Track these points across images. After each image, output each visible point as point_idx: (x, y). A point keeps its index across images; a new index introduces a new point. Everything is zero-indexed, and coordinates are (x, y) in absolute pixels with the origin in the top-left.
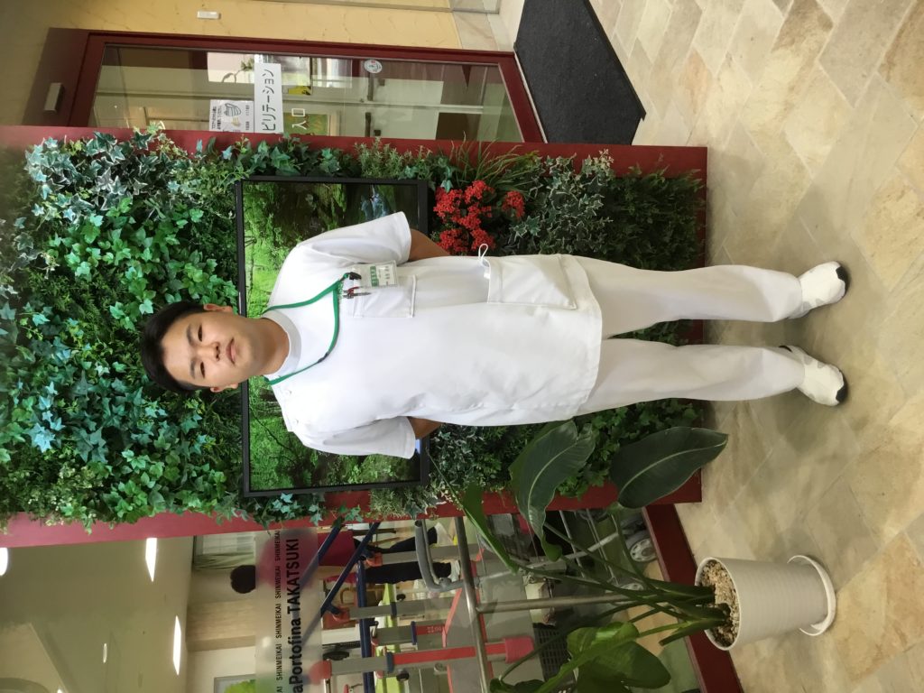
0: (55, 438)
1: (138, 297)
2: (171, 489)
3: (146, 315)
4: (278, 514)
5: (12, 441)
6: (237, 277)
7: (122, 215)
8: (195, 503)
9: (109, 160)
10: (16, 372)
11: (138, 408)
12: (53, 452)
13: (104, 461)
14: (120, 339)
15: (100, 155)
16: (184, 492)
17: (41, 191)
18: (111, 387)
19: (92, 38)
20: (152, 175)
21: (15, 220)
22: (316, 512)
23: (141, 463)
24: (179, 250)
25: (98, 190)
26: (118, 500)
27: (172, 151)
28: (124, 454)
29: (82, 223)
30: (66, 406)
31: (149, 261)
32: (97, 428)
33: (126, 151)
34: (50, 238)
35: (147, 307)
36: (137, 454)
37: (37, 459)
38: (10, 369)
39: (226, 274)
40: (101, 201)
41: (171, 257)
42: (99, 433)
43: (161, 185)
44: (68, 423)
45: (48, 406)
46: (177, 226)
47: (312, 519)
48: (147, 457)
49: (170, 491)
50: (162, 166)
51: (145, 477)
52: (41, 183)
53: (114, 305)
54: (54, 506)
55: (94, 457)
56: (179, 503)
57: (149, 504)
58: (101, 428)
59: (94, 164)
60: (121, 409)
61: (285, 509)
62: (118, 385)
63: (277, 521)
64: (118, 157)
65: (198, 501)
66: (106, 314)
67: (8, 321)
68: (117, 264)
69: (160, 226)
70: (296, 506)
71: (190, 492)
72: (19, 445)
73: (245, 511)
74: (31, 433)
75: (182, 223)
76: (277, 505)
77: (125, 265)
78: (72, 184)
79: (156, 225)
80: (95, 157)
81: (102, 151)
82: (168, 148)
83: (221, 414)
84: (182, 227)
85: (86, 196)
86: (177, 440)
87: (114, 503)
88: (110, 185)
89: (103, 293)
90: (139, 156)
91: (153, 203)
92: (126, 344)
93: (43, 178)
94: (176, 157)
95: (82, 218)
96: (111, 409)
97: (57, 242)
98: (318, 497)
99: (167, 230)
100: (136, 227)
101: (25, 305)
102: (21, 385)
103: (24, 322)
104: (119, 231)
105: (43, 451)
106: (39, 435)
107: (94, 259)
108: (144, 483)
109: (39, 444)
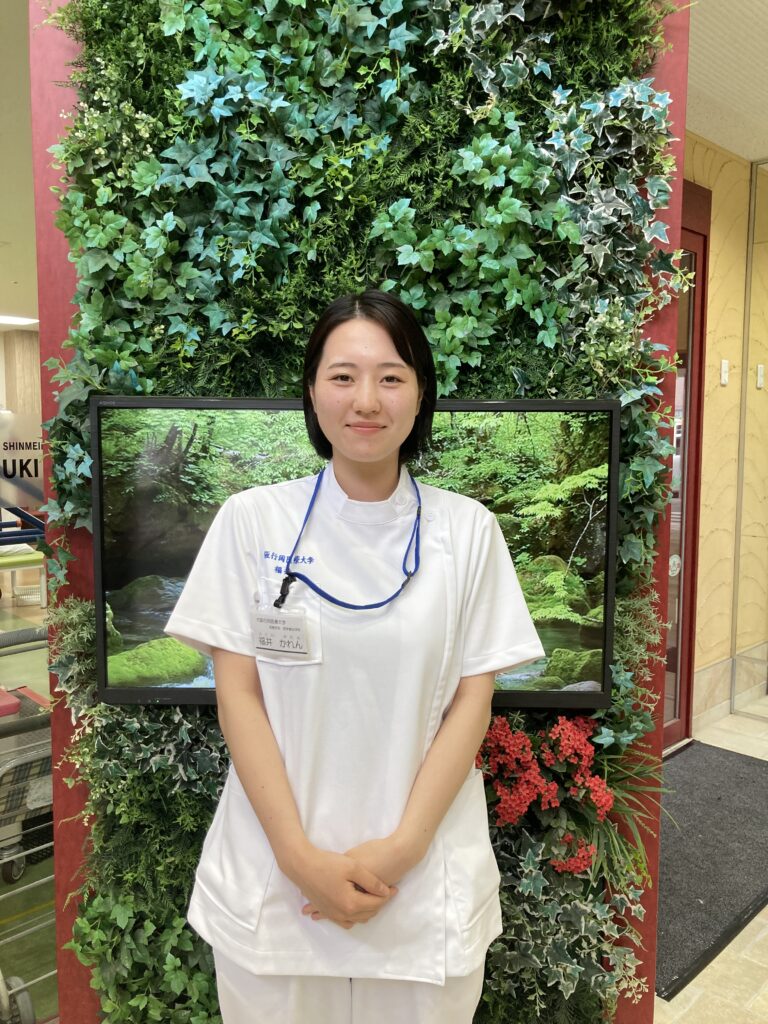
0: (199, 106)
1: (425, 242)
2: (111, 285)
3: (394, 255)
5: (196, 41)
7: (555, 227)
8: (88, 321)
10: (308, 54)
11: (245, 238)
12: (177, 104)
13: (160, 183)
14: (356, 214)
17: (594, 101)
18: (280, 197)
20: (614, 276)
21: (546, 60)
22: (63, 510)
23: (154, 238)
24: (495, 309)
25: (593, 193)
27: (647, 305)
28: (169, 216)
29: (544, 163)
30: (251, 126)
31: (480, 265)
32: (215, 176)
34: (518, 114)
35: (408, 256)
36: (169, 235)
37: (167, 79)
38: (313, 45)
40: (577, 196)
41: (485, 296)
42: (207, 178)
44: (225, 128)
45: (250, 97)
46: (534, 310)
47: (53, 503)
48: (164, 250)
49: (110, 283)
50: (627, 290)
51: (131, 246)
52: (607, 100)
53: (411, 206)
55: (167, 167)
57: (89, 249)
58: (214, 183)
59: (634, 189)
60: (243, 210)
61: (70, 466)
62: (282, 209)
65: (90, 328)
66: (399, 192)
67: (388, 39)
69: (534, 283)
70: (74, 481)
71: (104, 313)
72: (189, 52)
74: (210, 69)
75: (537, 316)
76: (75, 452)
77: (473, 227)
79: (534, 276)
80: (644, 191)
83: (230, 367)
84: (532, 316)
86: (192, 298)
88: (602, 208)
92: (349, 223)
93: (614, 100)
96: (244, 195)
97: (511, 123)
99: (528, 292)
100: (535, 245)
101: (410, 65)
104: (528, 220)
105: (178, 86)
106: (205, 82)
107: (487, 178)
108: (123, 244)
109: (190, 80)
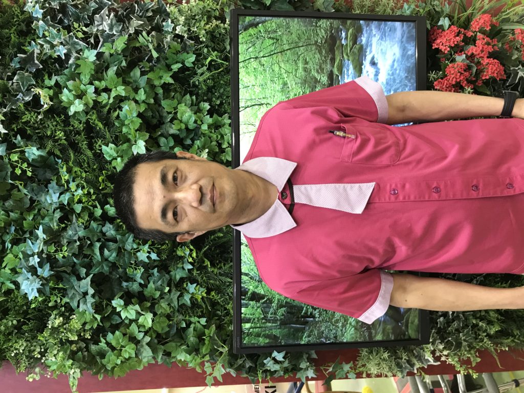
0: (42, 285)
1: (131, 138)
2: (159, 340)
4: (268, 372)
7: (118, 53)
8: (182, 356)
11: (130, 253)
12: (40, 299)
13: (92, 310)
16: (173, 344)
17: (37, 28)
18: (101, 231)
20: (150, 19)
21: (11, 60)
22: (306, 369)
23: (129, 313)
25: (95, 30)
26: (106, 352)
28: (114, 303)
30: (57, 251)
31: (144, 102)
32: (87, 275)
34: (46, 77)
35: (140, 148)
36: (126, 304)
37: (25, 307)
40: (97, 40)
41: (166, 98)
42: (89, 279)
45: (36, 251)
46: (172, 70)
48: (137, 307)
49: (159, 342)
51: (134, 328)
52: (37, 19)
53: (107, 146)
55: (82, 306)
56: (168, 354)
57: (137, 356)
58: (91, 275)
61: (276, 367)
62: (110, 230)
65: (187, 354)
66: (99, 156)
68: (111, 103)
69: (155, 69)
70: (286, 364)
71: (179, 344)
72: (8, 292)
74: (20, 279)
75: (176, 67)
76: (268, 363)
77: (120, 105)
83: (211, 262)
84: (176, 70)
85: (81, 35)
86: (167, 289)
87: (102, 355)
88: (105, 24)
89: (98, 134)
95: (78, 58)
96: (102, 253)
97: (52, 81)
99: (162, 72)
100: (131, 66)
102: (13, 229)
104: (115, 69)
105: (30, 299)
106: (27, 281)
107: (89, 98)
108: (132, 334)
109: (26, 291)
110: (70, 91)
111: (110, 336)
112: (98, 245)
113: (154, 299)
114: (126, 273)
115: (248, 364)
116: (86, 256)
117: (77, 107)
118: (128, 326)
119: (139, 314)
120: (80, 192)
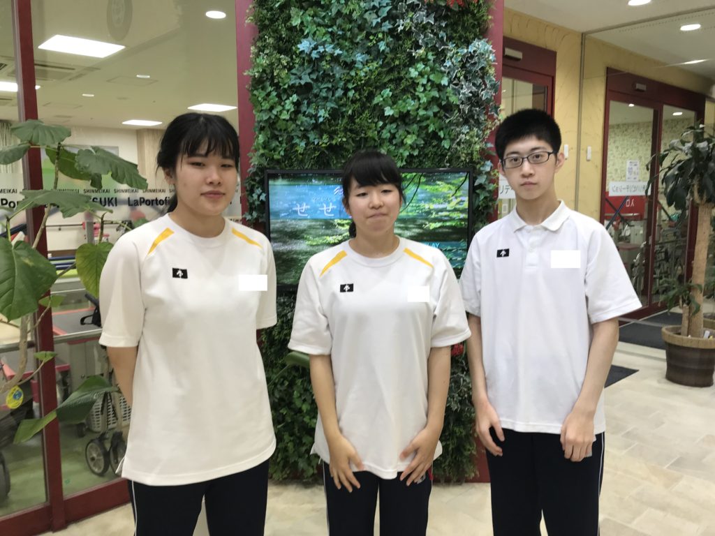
0: (306, 53)
1: (395, 106)
2: (272, 124)
3: (383, 111)
4: (252, 191)
5: (305, 26)
6: (407, 168)
7: (447, 98)
8: (261, 139)
9: (482, 90)
10: (349, 30)
11: (324, 105)
12: (298, 52)
13: (291, 83)
14: (368, 94)
15: (486, 85)
16: (269, 133)
17: (463, 48)
18: (338, 88)
19: (551, 78)
20: (472, 117)
21: (444, 32)
22: (252, 215)
23: (289, 105)
24: (424, 132)
25: (463, 83)
26: (265, 91)
27: (487, 129)
28: (295, 96)
29: (443, 73)
30: (327, 61)
31: (418, 114)
32: (312, 79)
33: (488, 101)
34: (434, 53)
35: (389, 112)
36: (293, 103)
37: (293, 42)
38: (351, 26)
39: (408, 161)
40: (456, 85)
41: (420, 127)
42: (309, 81)
43: (466, 122)
44: (316, 61)
45: (327, 50)
46: (440, 131)
47: (247, 213)
48: (293, 109)
49: (270, 124)
50: (478, 123)
51: (279, 108)
52: (467, 48)
53: (390, 91)
54: (263, 52)
55: (293, 77)
56: (262, 129)
57: (262, 110)
58: (312, 82)
59: (479, 81)
60: (324, 95)
61: (255, 196)
62: (339, 93)
63: (247, 191)
64: (484, 95)
65: (262, 141)
66: (384, 86)
67: (381, 27)
68: (417, 94)
69: (440, 121)
70: (257, 203)
71: (269, 136)
72: (302, 31)
73: (255, 170)
74: (310, 38)
75: (441, 134)
76: (258, 191)
77: (415, 99)
78: (466, 67)
79: (440, 118)
80: (484, 81)
81: (488, 86)
82: (489, 126)
83: (318, 156)
84: (439, 134)
85: (459, 75)
86: (302, 129)
87: (264, 88)
88: (466, 90)
89: (398, 85)
90: (484, 109)
91: (455, 116)
92: (365, 97)
93: (471, 49)
94: (484, 131)
95: (445, 72)
96: (324, 88)
97: (431, 57)
98: (262, 217)
99: (437, 125)
100: (440, 106)
101: (391, 37)
102: (340, 33)
103: (380, 36)
104: (437, 96)
105: (298, 45)
106: (309, 44)
107: (420, 80)
108: (276, 107)
109: (303, 43)
110: (424, 68)
111: (274, 94)
112: (330, 86)
113: (296, 121)
114: (313, 103)
115: (257, 178)
116: (323, 79)
117: (413, 73)
118: (280, 104)
119: (288, 111)
120: (363, 74)
